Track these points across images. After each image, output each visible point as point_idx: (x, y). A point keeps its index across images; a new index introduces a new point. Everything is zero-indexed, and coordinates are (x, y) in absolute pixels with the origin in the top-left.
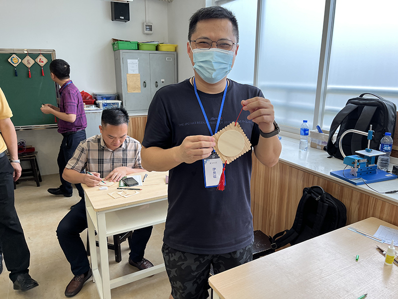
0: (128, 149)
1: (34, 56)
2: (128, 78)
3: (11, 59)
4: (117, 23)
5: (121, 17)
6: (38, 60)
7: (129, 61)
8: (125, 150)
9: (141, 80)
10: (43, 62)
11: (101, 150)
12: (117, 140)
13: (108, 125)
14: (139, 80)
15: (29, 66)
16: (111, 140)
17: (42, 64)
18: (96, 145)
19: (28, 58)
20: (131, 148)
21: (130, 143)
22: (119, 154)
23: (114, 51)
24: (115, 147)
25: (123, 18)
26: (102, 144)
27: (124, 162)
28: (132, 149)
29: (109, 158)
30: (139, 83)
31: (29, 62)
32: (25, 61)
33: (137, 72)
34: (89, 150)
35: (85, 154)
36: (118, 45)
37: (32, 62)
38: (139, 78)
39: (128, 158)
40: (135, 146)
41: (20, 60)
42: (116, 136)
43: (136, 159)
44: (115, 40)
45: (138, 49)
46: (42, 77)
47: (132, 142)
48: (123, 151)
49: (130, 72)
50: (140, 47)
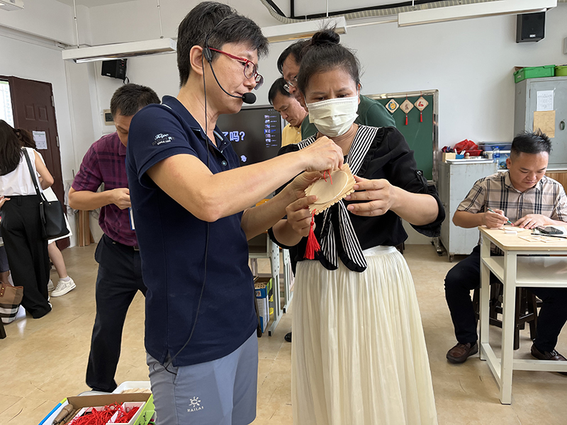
0: (543, 192)
1: (413, 100)
2: (535, 117)
3: (389, 105)
4: (525, 46)
5: (531, 36)
6: (417, 104)
7: (539, 93)
8: (539, 193)
9: (556, 119)
10: (422, 105)
11: (506, 191)
12: (532, 176)
13: (522, 154)
14: (554, 120)
15: (407, 111)
16: (524, 176)
17: (421, 108)
18: (499, 184)
19: (407, 102)
20: (548, 190)
21: (548, 184)
22: (531, 198)
23: (516, 83)
24: (527, 187)
25: (534, 36)
26: (507, 182)
27: (538, 208)
28: (550, 192)
29: (515, 201)
30: (553, 123)
31: (407, 107)
32: (403, 107)
33: (551, 108)
34: (489, 190)
35: (482, 194)
36: (524, 73)
37: (411, 106)
38: (553, 117)
39: (543, 203)
40: (555, 188)
41: (398, 106)
42: (532, 168)
43: (555, 206)
44: (518, 68)
45: (555, 76)
46: (420, 123)
47: (550, 183)
48: (536, 193)
49: (540, 108)
50: (558, 72)
